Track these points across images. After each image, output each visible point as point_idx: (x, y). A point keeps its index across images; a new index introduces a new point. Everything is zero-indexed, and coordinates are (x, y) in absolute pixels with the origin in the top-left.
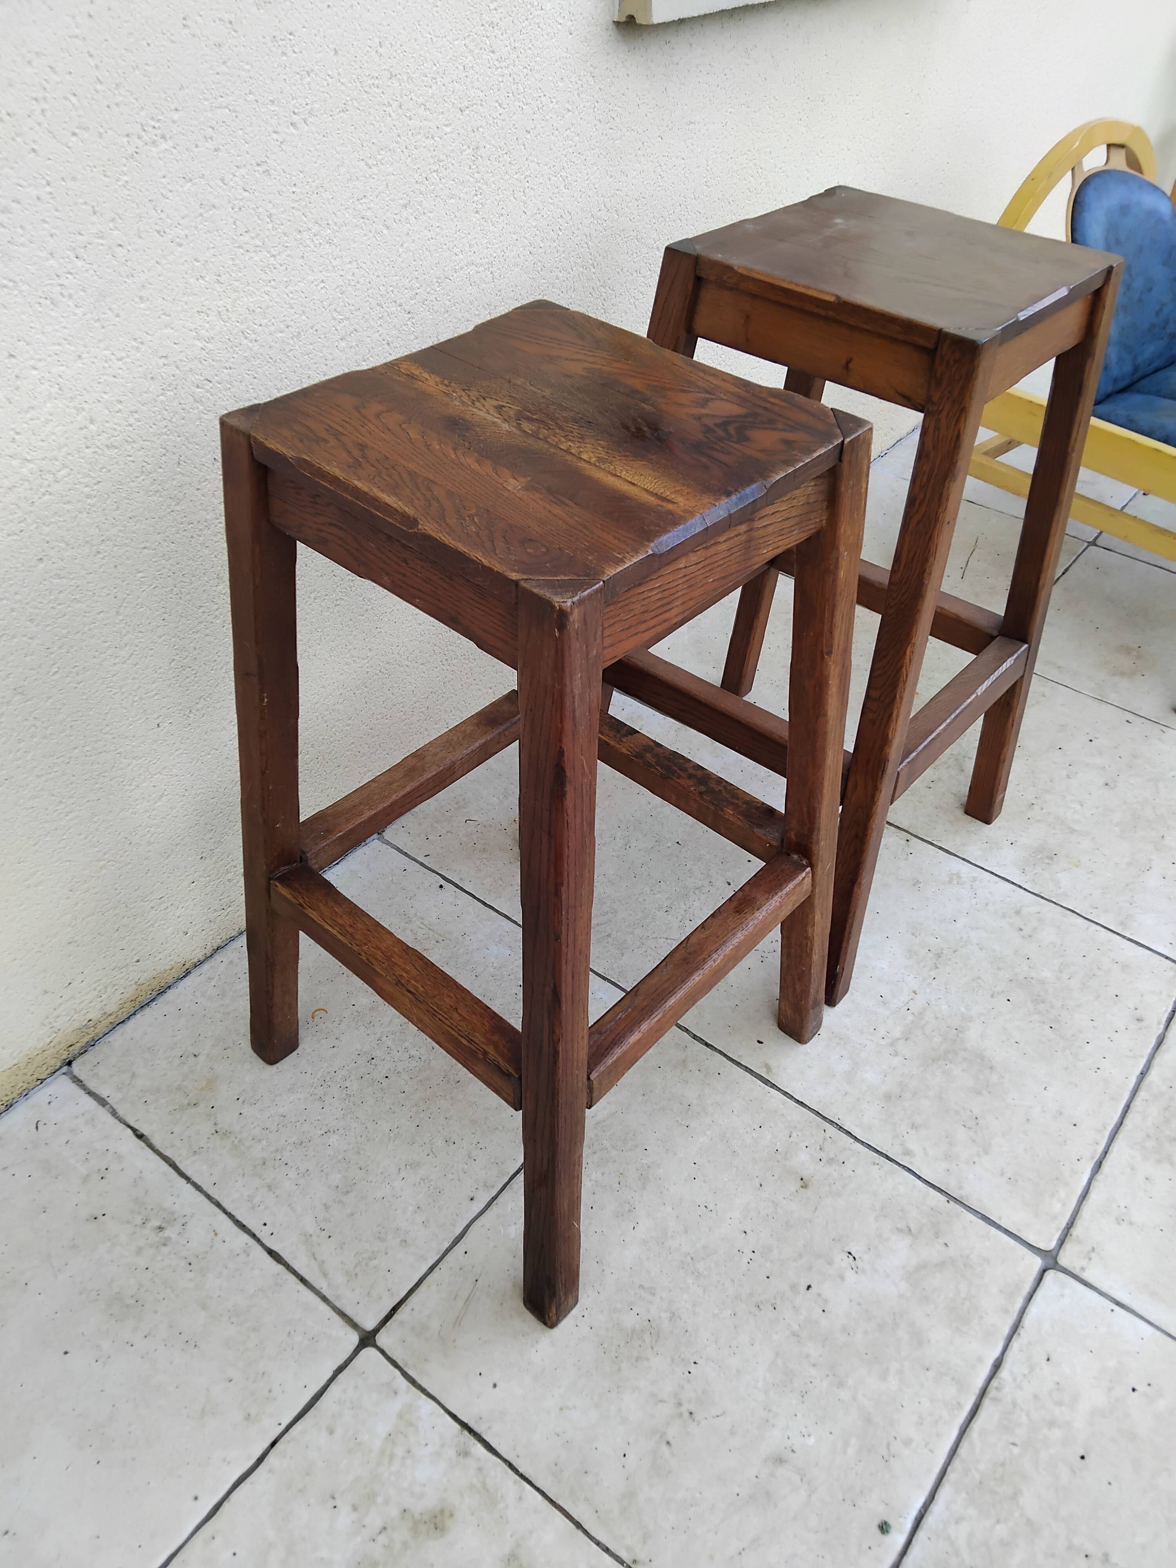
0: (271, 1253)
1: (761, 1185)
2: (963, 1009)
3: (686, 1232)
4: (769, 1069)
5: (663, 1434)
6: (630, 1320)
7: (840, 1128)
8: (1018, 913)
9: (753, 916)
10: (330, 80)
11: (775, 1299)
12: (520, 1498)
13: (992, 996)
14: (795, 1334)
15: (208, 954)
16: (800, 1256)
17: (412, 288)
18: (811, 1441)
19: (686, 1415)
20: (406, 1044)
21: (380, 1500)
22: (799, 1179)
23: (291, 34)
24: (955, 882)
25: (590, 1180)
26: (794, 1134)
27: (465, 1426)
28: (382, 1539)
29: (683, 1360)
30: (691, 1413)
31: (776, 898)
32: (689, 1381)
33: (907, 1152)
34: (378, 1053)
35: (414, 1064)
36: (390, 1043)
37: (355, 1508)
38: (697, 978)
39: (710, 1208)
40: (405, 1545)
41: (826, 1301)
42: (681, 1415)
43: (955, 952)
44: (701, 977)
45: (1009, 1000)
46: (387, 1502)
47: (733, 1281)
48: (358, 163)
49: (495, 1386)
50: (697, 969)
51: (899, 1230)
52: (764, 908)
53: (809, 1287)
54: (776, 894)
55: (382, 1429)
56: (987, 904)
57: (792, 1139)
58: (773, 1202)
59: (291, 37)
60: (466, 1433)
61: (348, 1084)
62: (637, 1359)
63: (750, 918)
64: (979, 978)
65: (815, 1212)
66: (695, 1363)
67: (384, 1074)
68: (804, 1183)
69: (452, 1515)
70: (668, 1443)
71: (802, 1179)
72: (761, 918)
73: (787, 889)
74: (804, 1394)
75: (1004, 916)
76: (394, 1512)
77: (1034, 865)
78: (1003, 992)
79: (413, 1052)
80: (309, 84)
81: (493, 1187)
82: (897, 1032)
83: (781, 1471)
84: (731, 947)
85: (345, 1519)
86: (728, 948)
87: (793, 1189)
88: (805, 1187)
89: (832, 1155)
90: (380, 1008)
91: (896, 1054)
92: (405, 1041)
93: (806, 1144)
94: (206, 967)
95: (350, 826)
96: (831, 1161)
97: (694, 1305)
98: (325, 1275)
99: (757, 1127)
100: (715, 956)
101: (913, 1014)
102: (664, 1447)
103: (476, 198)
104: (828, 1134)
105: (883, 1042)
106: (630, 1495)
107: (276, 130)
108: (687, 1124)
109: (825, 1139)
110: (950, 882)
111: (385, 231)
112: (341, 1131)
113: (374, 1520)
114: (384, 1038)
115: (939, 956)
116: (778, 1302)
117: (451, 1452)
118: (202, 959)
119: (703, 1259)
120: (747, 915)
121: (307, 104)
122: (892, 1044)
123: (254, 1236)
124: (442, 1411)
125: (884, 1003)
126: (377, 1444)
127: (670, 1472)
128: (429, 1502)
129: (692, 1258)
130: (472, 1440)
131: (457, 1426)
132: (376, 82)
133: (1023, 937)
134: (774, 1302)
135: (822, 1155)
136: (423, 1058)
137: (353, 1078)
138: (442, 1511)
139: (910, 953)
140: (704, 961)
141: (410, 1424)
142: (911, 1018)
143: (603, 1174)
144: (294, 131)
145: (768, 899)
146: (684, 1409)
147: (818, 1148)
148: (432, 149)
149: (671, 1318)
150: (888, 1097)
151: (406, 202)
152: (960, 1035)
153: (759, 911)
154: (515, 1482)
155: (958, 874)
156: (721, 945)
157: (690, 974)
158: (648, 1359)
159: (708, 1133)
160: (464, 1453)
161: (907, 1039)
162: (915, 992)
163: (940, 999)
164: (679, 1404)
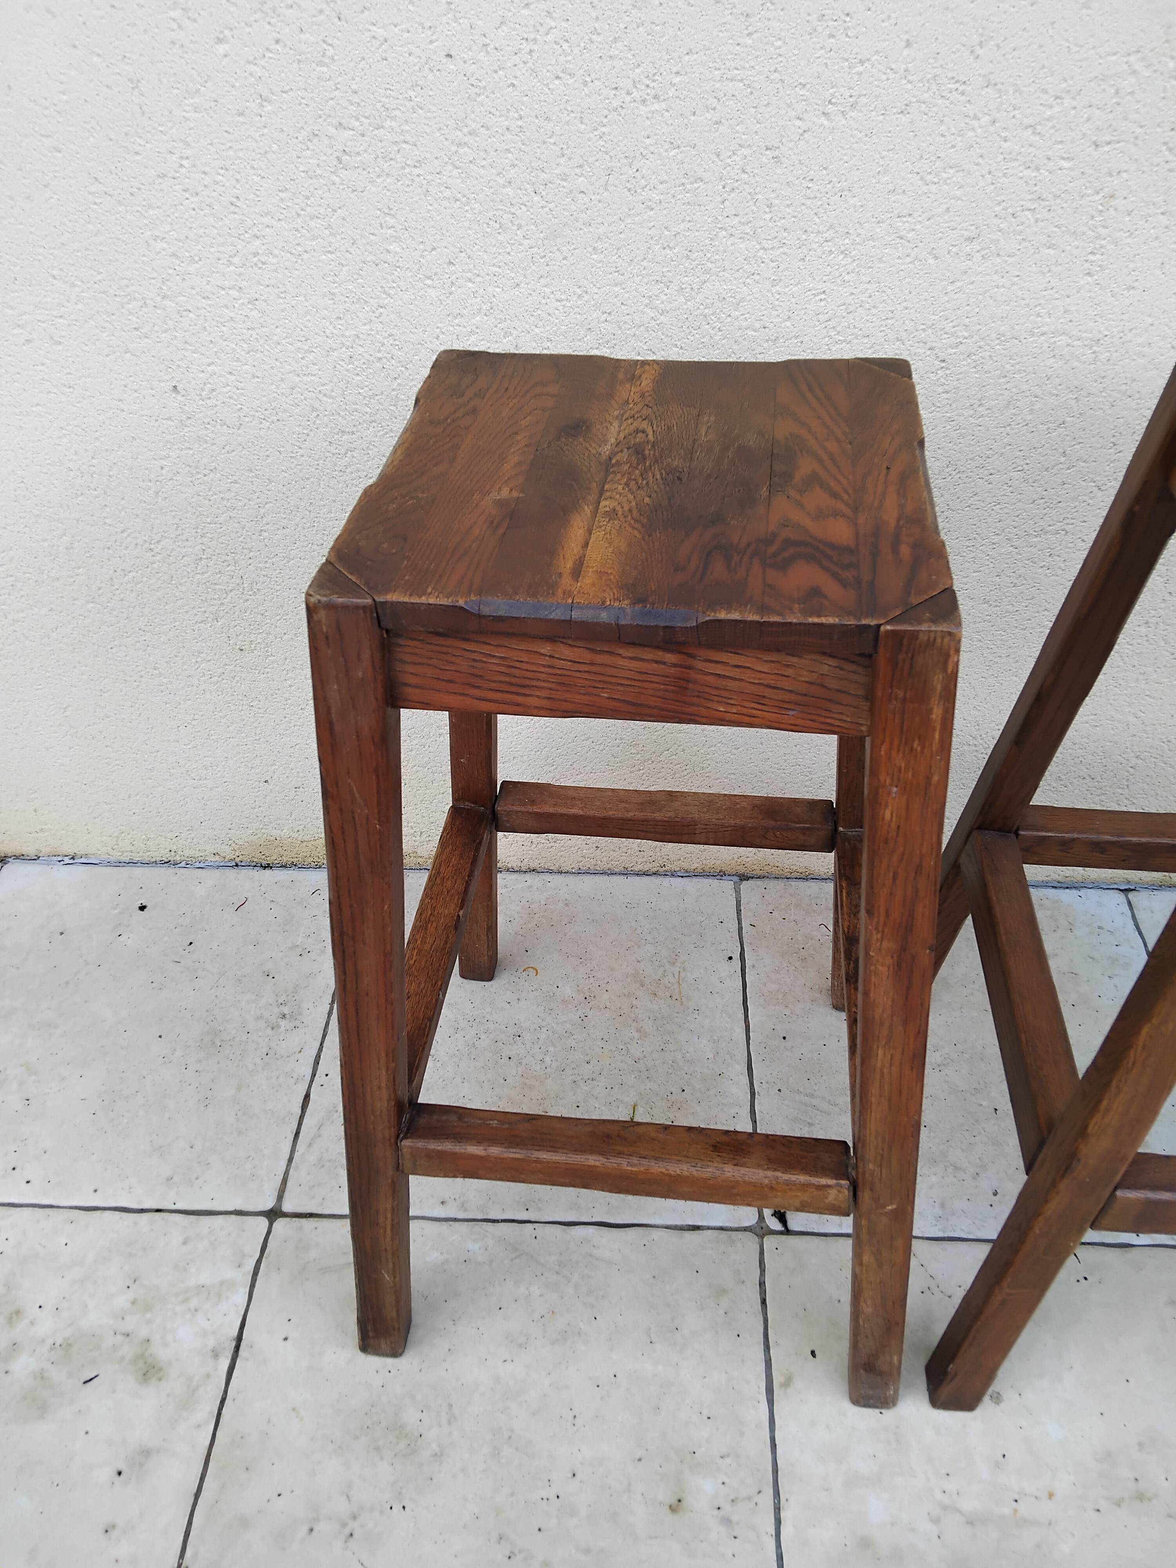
0: (307, 1097)
1: (640, 1460)
3: (534, 1414)
4: (788, 1382)
5: (317, 1520)
6: (410, 1416)
7: (777, 1509)
9: (721, 1165)
10: (892, 76)
11: (520, 1551)
12: (199, 1426)
15: (523, 869)
16: (587, 1551)
17: (954, 334)
19: (347, 1532)
20: (551, 1049)
21: (148, 1316)
22: (677, 1497)
23: (848, 15)
25: (527, 1289)
26: (728, 1460)
27: (239, 1339)
28: (119, 1338)
29: (400, 1493)
30: (351, 1535)
31: (770, 1173)
32: (382, 1512)
34: (527, 1036)
35: (538, 1068)
36: (543, 1036)
37: (134, 1302)
38: (593, 1160)
39: (577, 1421)
40: (123, 1358)
42: (344, 1525)
44: (597, 1164)
46: (149, 1322)
47: (512, 1494)
48: (910, 176)
49: (286, 1339)
50: (602, 1153)
52: (743, 1170)
54: (775, 1170)
55: (205, 1278)
57: (718, 1460)
58: (630, 1484)
59: (848, 19)
60: (234, 1344)
61: (483, 1037)
62: (377, 1449)
63: (716, 1164)
65: (650, 1538)
66: (404, 1507)
67: (511, 1054)
68: (676, 1506)
69: (160, 1379)
70: (311, 1530)
71: (679, 1501)
72: (730, 1175)
73: (794, 1178)
76: (144, 1333)
79: (548, 1059)
80: (860, 74)
81: (466, 1210)
82: (968, 1505)
84: (663, 1170)
85: (122, 1301)
86: (657, 1168)
87: (660, 1498)
88: (673, 1509)
89: (735, 1518)
90: (570, 1006)
91: (936, 1521)
92: (554, 1046)
93: (726, 1480)
94: (514, 876)
95: (552, 810)
96: (727, 1522)
97: (463, 1470)
98: (310, 1145)
99: (706, 1413)
100: (635, 1160)
101: (1015, 1511)
102: (305, 1529)
103: (1091, 257)
104: (758, 1499)
105: (938, 1495)
106: (244, 1523)
107: (801, 116)
108: (653, 1340)
109: (749, 1498)
111: (931, 261)
112: (439, 1064)
113: (131, 1323)
114: (544, 1030)
115: (1140, 1497)
117: (211, 1343)
118: (516, 869)
119: (517, 1449)
120: (718, 1159)
121: (851, 96)
122: (945, 1508)
123: (314, 1075)
124: (242, 1313)
125: (997, 1465)
126: (192, 1282)
127: (284, 1549)
128: (161, 1353)
129: (510, 1437)
130: (229, 1354)
131: (235, 1333)
132: (961, 88)
134: (516, 1552)
135: (727, 1508)
136: (549, 1070)
137: (491, 1036)
138: (160, 1369)
139: (1108, 1457)
140: (619, 1154)
141: (219, 1296)
142: (1007, 1511)
143: (541, 1296)
144: (826, 122)
145: (759, 1166)
146: (353, 1525)
147: (732, 1497)
148: (1032, 182)
149: (436, 1455)
150: (865, 1543)
151: (973, 235)
153: (736, 1168)
154: (211, 1412)
156: (656, 1159)
157: (592, 1151)
158: (382, 1458)
159: (660, 1368)
160: (215, 1354)
161: (970, 1523)
162: (1051, 1496)
163: (1073, 1535)
164: (354, 1517)
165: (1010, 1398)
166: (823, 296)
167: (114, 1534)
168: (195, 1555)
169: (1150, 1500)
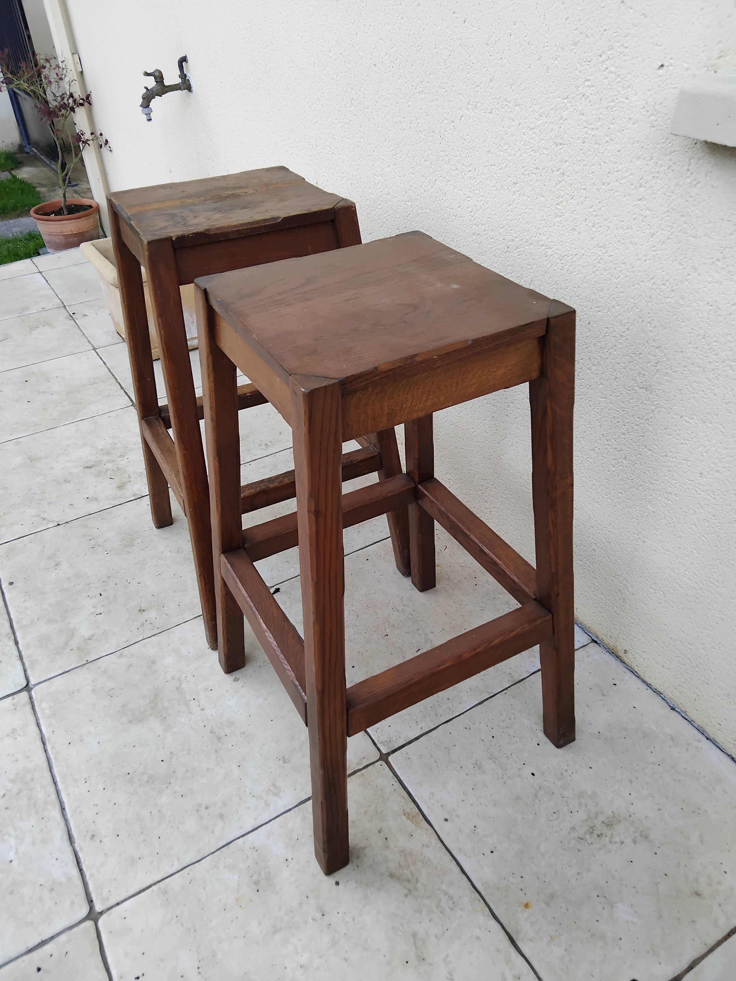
1: (153, 596)
2: (175, 730)
3: (155, 565)
5: (94, 539)
6: (138, 541)
7: (154, 635)
8: (221, 816)
12: (110, 504)
13: (172, 753)
14: (89, 584)
16: (114, 597)
18: (53, 575)
19: (94, 546)
21: (138, 477)
22: (145, 610)
24: (272, 788)
26: (166, 616)
27: (142, 497)
28: (128, 476)
29: (112, 551)
30: (93, 548)
32: (104, 550)
33: (121, 656)
37: (141, 473)
39: (159, 576)
40: (122, 480)
41: (91, 598)
43: (216, 751)
45: (162, 761)
47: (125, 573)
49: (148, 505)
51: (93, 636)
53: (101, 595)
56: (241, 799)
57: (164, 614)
58: (143, 597)
60: (140, 497)
62: (123, 539)
64: (189, 753)
65: (127, 609)
66: (108, 553)
68: (142, 611)
69: (120, 490)
70: (91, 540)
74: (69, 579)
75: (224, 804)
76: (132, 480)
77: (257, 863)
78: (170, 762)
82: (184, 686)
83: (54, 564)
87: (143, 606)
88: (140, 610)
89: (145, 626)
91: (173, 678)
93: (158, 619)
96: (143, 625)
97: (127, 559)
99: (180, 604)
101: (190, 700)
102: (91, 538)
104: (155, 629)
105: (184, 676)
106: (86, 526)
107: (461, 108)
109: (154, 627)
110: (274, 785)
113: (134, 476)
115: (219, 739)
116: (105, 584)
119: (141, 567)
122: (180, 679)
125: (206, 689)
128: (128, 486)
129: (144, 564)
130: (136, 497)
131: (143, 495)
133: (200, 805)
135: (148, 623)
138: (123, 488)
139: (231, 723)
142: (188, 698)
146: (97, 547)
147: (152, 622)
149: (129, 552)
150: (154, 662)
152: (160, 718)
154: (116, 504)
155: (278, 796)
158: (121, 542)
159: (191, 586)
160: (134, 496)
161: (177, 689)
162: (203, 710)
163: (190, 721)
164: (99, 546)
165: (239, 684)
166: (469, 199)
167: (71, 506)
168: (72, 523)
169: (220, 742)
